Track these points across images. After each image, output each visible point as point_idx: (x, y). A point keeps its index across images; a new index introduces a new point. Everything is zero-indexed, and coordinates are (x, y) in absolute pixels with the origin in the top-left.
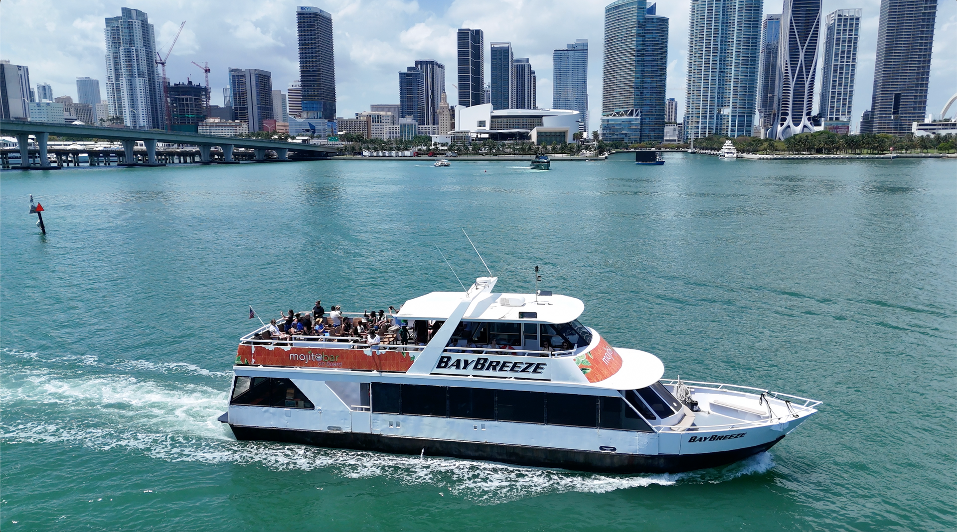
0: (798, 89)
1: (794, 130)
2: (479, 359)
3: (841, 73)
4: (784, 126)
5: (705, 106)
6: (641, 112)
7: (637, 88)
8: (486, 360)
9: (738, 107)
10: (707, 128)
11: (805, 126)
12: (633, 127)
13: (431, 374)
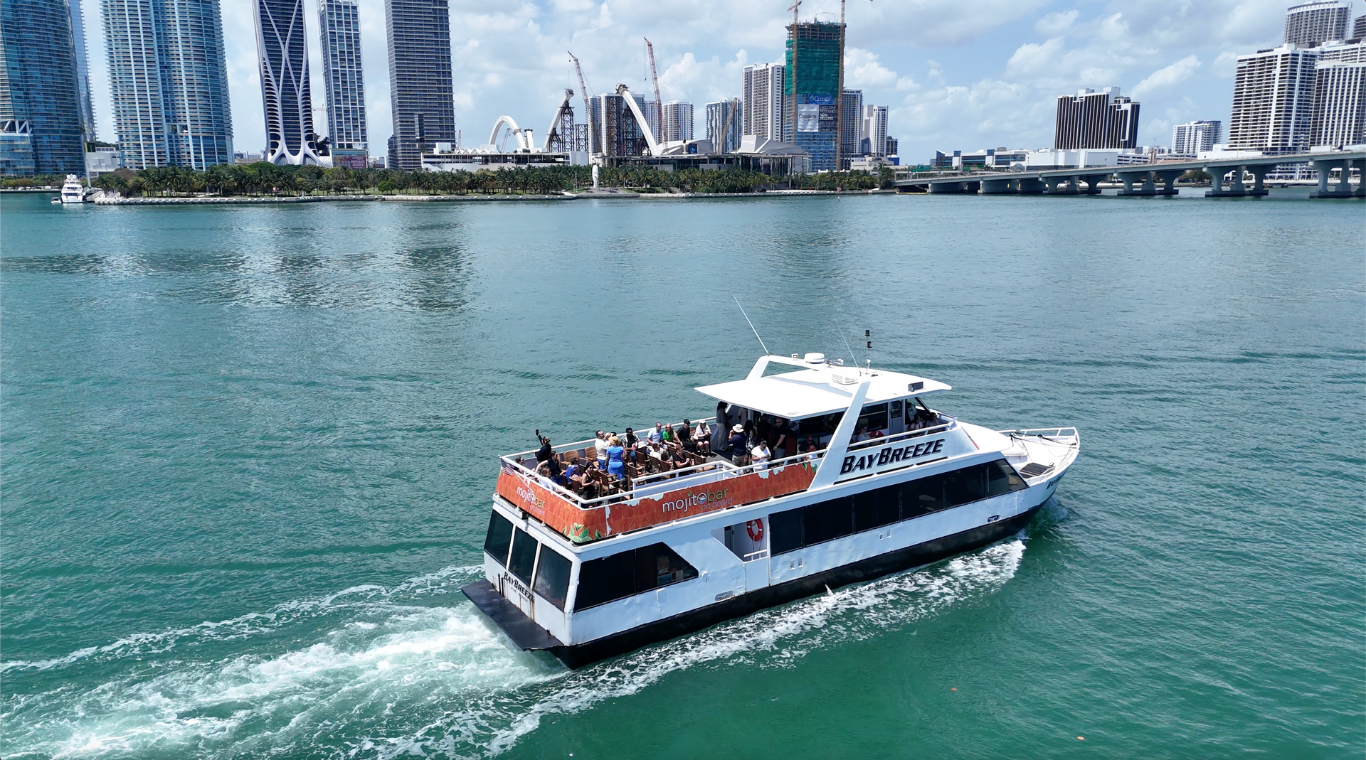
0: (288, 102)
1: (291, 160)
2: (883, 451)
3: (344, 83)
4: (277, 154)
5: (145, 121)
6: (31, 126)
7: (14, 84)
8: (889, 450)
9: (200, 122)
10: (155, 154)
11: (306, 156)
12: (20, 151)
13: (835, 483)
